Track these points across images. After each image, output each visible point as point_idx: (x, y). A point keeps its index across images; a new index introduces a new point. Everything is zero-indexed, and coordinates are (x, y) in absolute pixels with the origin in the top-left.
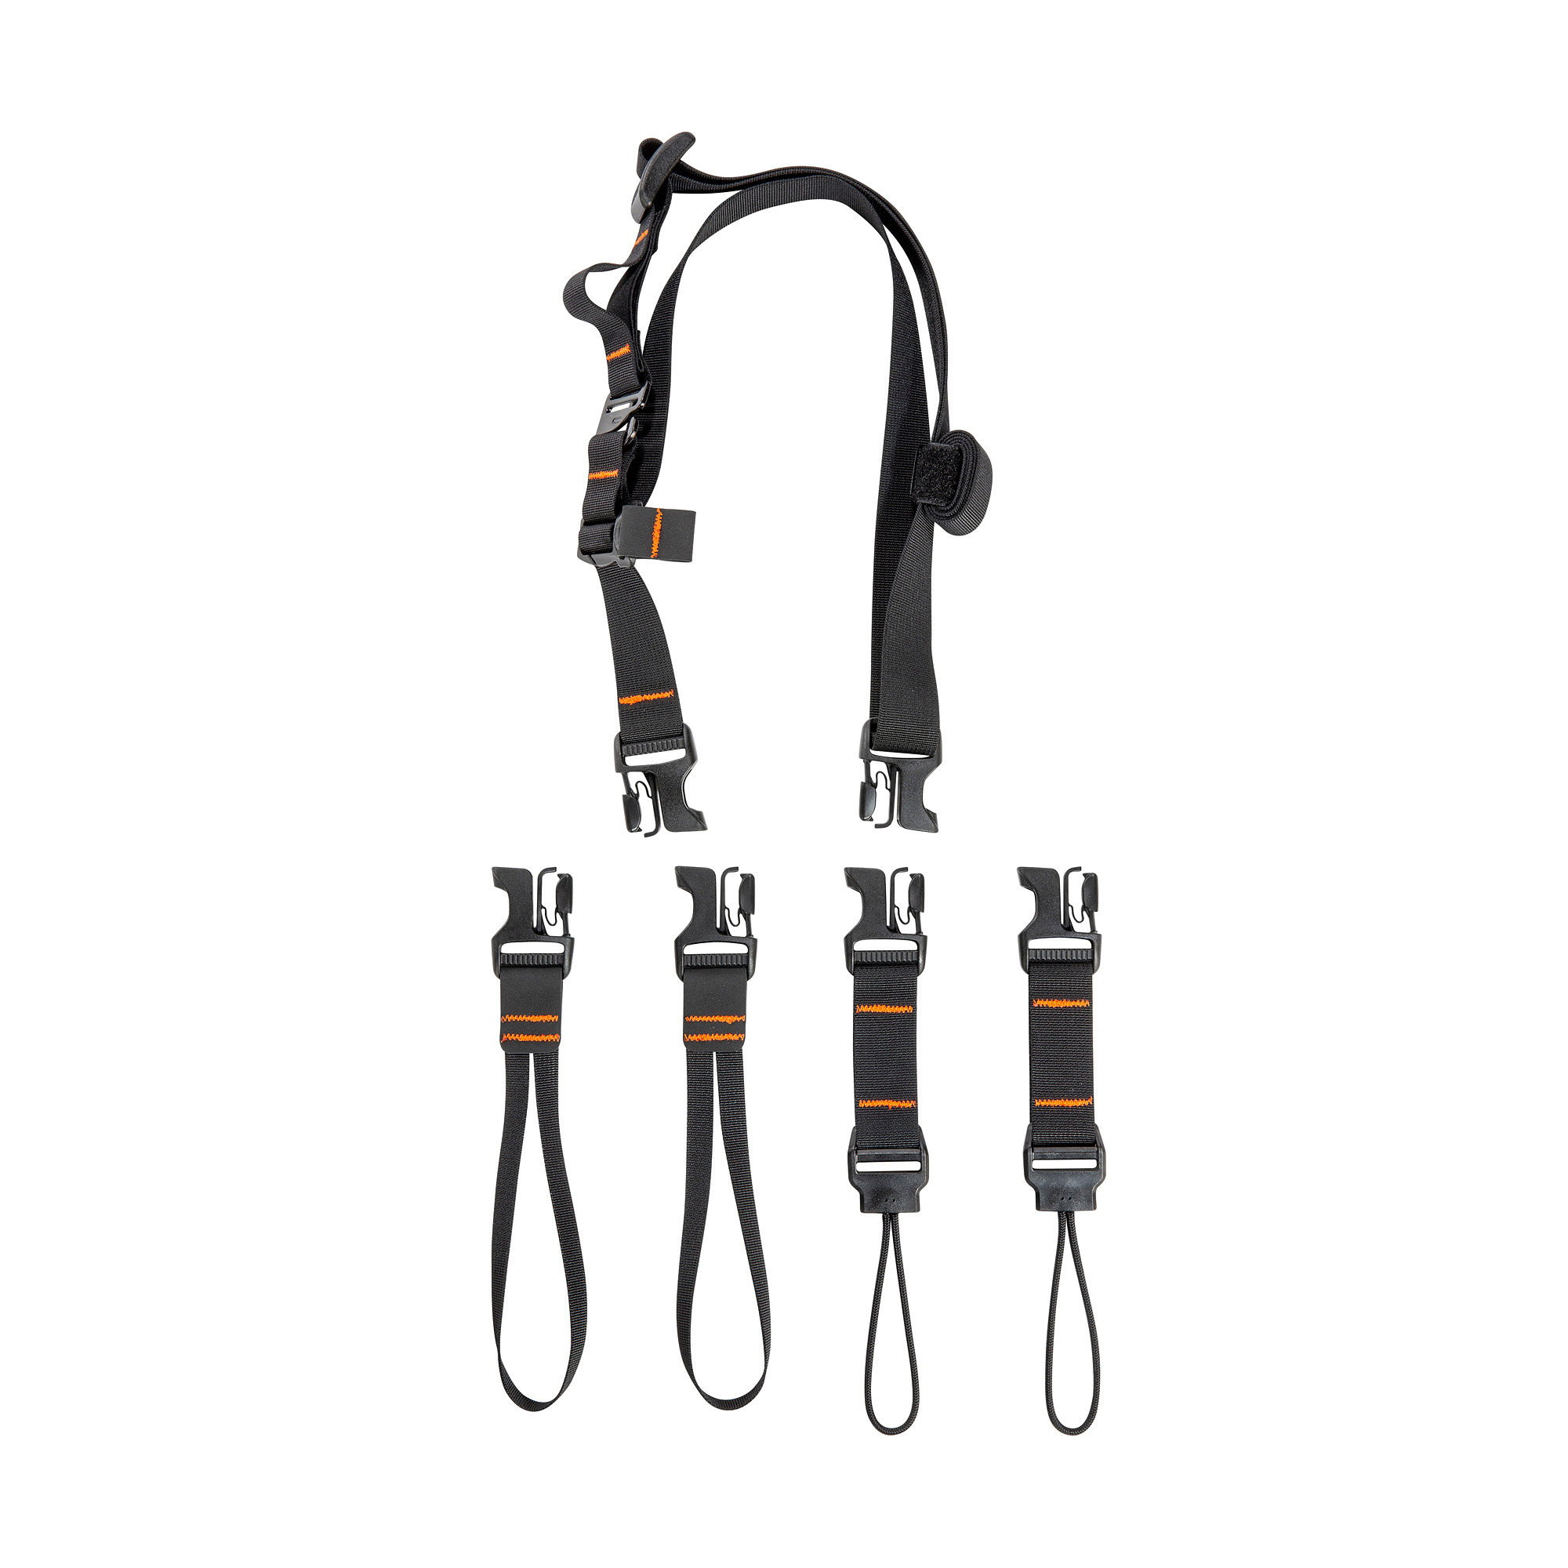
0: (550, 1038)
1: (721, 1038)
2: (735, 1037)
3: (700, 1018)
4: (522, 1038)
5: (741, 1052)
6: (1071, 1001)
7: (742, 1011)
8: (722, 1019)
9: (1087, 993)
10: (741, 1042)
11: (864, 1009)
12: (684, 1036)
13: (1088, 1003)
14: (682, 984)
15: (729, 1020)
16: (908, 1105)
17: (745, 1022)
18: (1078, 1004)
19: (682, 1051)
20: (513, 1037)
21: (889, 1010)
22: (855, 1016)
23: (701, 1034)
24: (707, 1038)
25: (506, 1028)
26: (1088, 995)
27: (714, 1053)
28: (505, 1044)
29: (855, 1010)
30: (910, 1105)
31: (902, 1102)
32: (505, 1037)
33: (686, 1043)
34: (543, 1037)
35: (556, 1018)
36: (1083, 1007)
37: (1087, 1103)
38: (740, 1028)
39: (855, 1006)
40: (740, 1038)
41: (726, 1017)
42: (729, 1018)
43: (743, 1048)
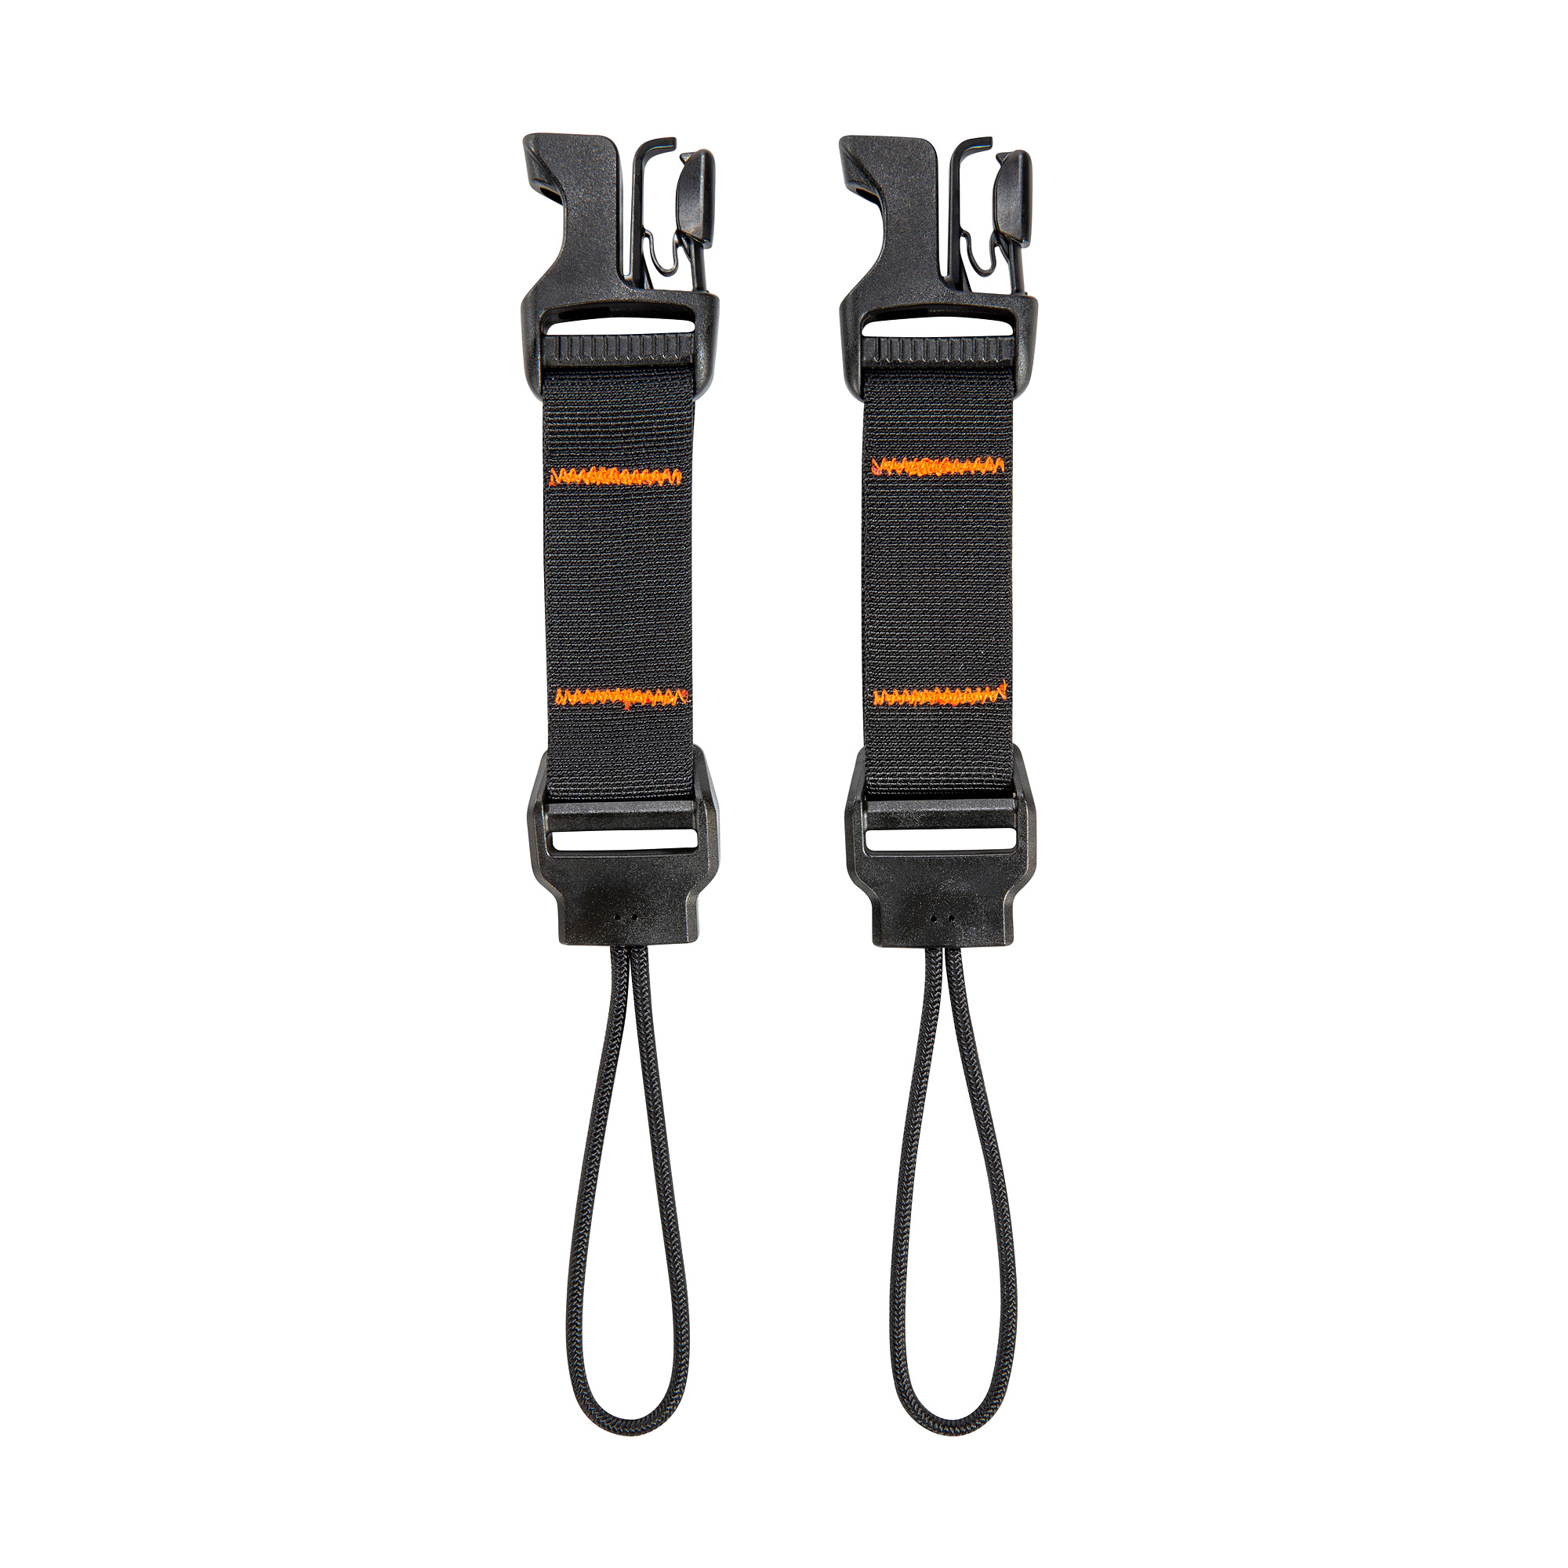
6: (963, 460)
9: (1000, 442)
11: (569, 477)
13: (1000, 463)
16: (669, 699)
18: (976, 466)
21: (626, 478)
22: (546, 493)
26: (1002, 446)
29: (546, 480)
30: (673, 700)
31: (654, 692)
36: (989, 474)
37: (993, 696)
39: (546, 470)
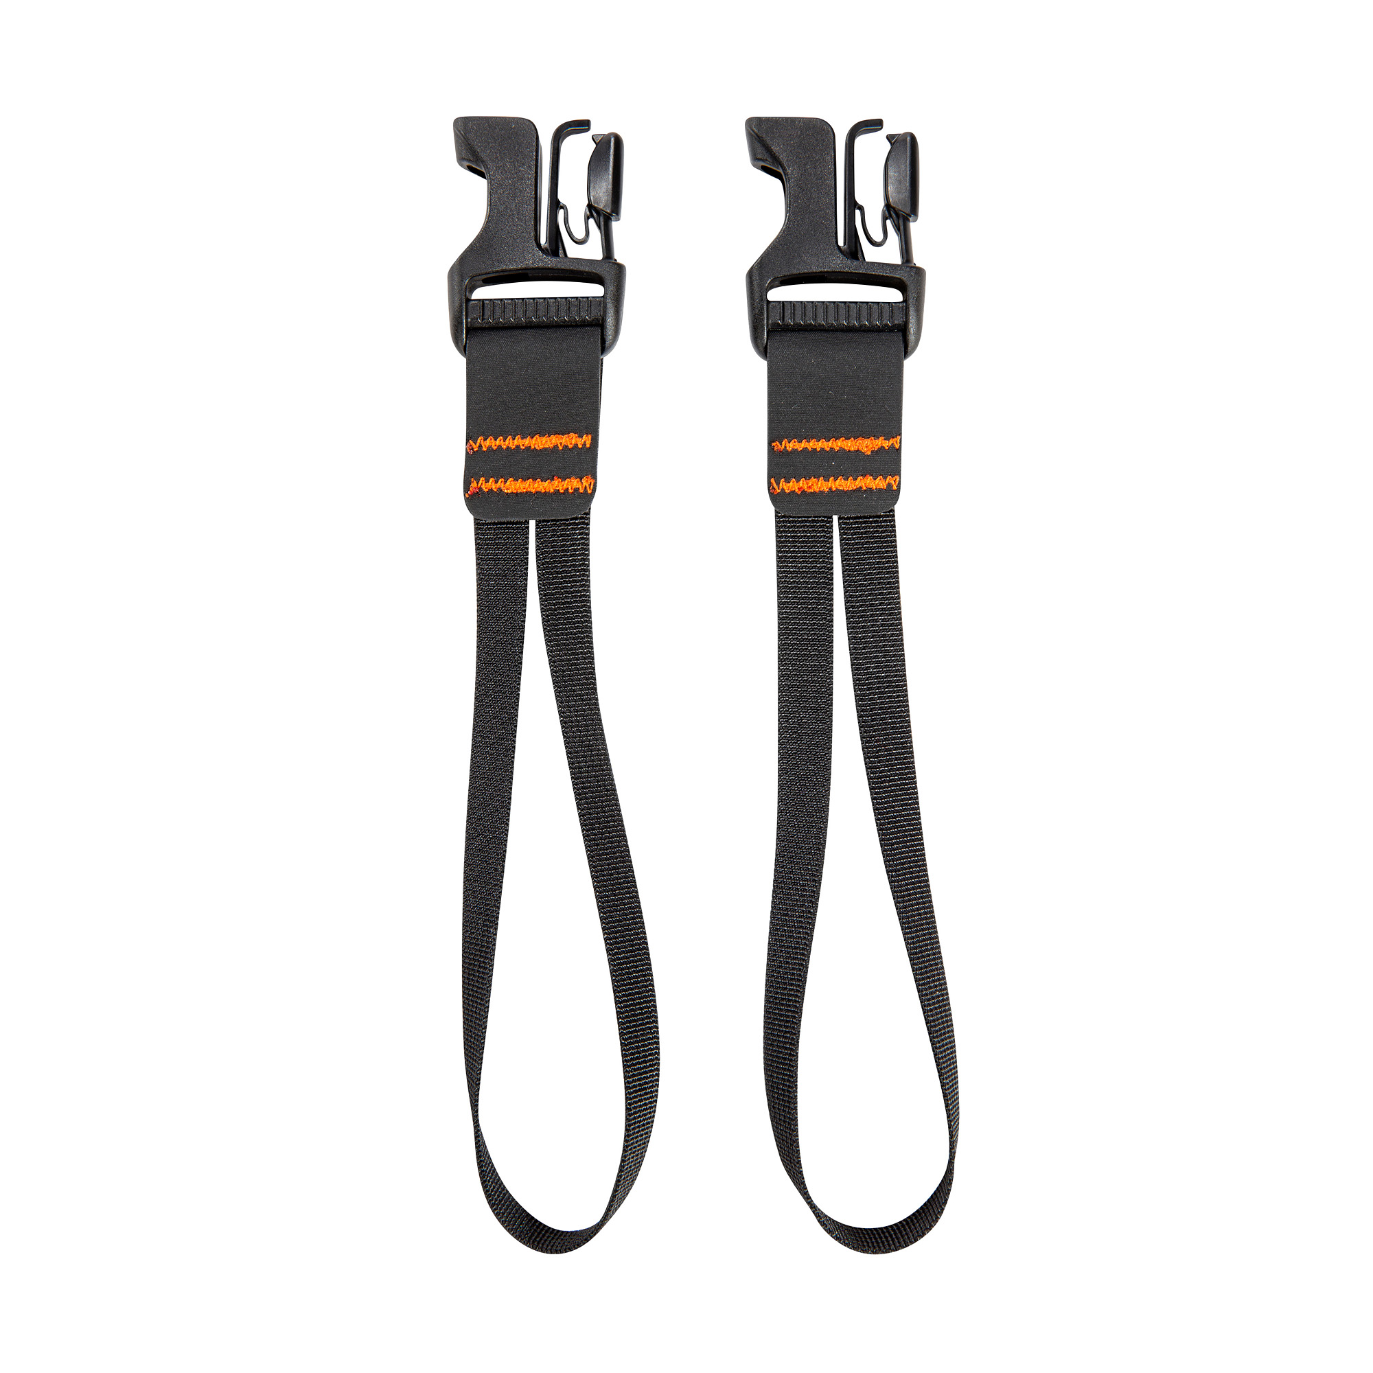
0: (572, 484)
1: (848, 485)
2: (879, 483)
3: (804, 444)
4: (512, 486)
5: (890, 516)
7: (892, 426)
8: (850, 445)
10: (892, 494)
12: (769, 484)
14: (763, 364)
15: (866, 445)
17: (899, 450)
19: (767, 514)
20: (492, 485)
23: (807, 477)
24: (820, 485)
25: (476, 465)
27: (835, 518)
28: (474, 500)
32: (474, 485)
33: (775, 498)
34: (556, 482)
35: (587, 439)
38: (890, 462)
40: (889, 485)
41: (860, 441)
42: (867, 442)
43: (897, 507)
